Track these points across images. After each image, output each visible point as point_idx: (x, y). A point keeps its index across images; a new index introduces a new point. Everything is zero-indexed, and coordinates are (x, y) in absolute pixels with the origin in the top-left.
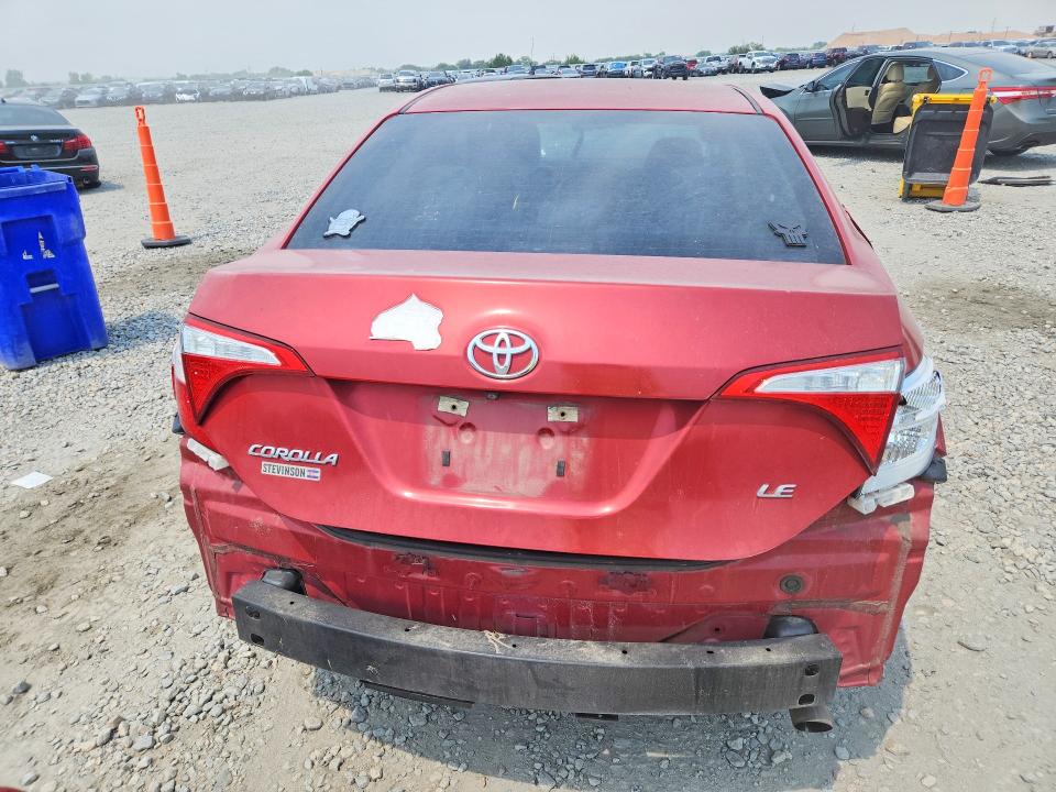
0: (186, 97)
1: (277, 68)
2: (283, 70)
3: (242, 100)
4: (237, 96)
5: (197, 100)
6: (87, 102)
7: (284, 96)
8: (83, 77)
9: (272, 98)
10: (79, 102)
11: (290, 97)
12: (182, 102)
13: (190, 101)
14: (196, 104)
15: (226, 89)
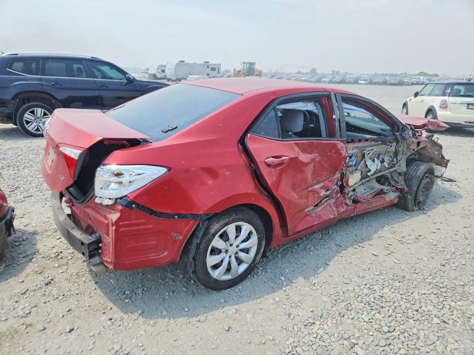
0: (362, 82)
1: (422, 72)
2: (425, 73)
3: (387, 85)
4: (385, 83)
5: (367, 84)
6: (325, 81)
7: (408, 85)
8: (337, 72)
9: (401, 85)
10: (323, 81)
11: (411, 85)
12: (361, 84)
13: (364, 84)
14: (366, 85)
15: (381, 80)
